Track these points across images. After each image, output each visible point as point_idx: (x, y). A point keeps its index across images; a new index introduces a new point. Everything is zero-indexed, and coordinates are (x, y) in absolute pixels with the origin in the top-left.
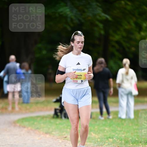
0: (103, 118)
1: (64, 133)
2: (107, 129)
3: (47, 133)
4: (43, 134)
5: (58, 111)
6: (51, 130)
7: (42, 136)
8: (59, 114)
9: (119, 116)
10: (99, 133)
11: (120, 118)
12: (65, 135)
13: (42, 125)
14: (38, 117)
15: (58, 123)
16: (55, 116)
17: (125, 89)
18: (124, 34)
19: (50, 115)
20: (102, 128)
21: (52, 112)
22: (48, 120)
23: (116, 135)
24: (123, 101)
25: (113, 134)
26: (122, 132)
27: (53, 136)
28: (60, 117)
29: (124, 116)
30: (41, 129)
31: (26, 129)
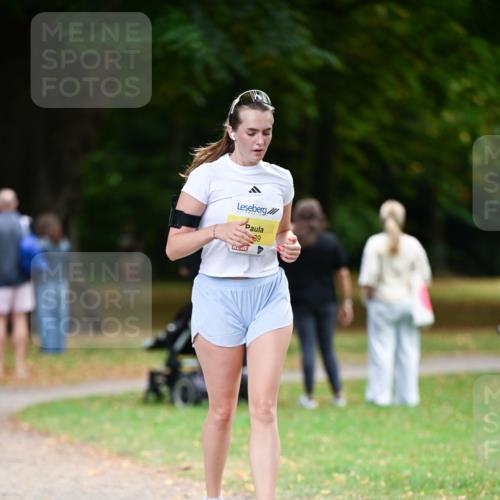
0: (313, 404)
1: (180, 456)
2: (326, 439)
3: (122, 455)
4: (109, 457)
5: (160, 380)
6: (136, 444)
7: (107, 464)
8: (164, 389)
9: (369, 395)
10: (300, 455)
11: (372, 404)
12: (183, 460)
13: (108, 426)
14: (92, 399)
15: (160, 419)
16: (152, 397)
17: (389, 305)
18: (387, 118)
19: (132, 394)
20: (310, 437)
21: (142, 384)
22: (126, 409)
23: (359, 461)
24: (383, 346)
25: (349, 457)
26: (379, 451)
27: (145, 466)
28: (167, 397)
29: (384, 398)
31: (51, 441)
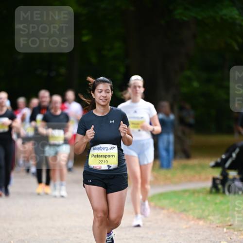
3: (199, 218)
4: (193, 219)
5: (218, 182)
6: (206, 213)
7: (192, 223)
8: (220, 186)
12: (229, 221)
13: (192, 204)
14: (185, 191)
15: (218, 201)
16: (214, 190)
19: (204, 189)
21: (209, 184)
22: (201, 196)
27: (210, 224)
28: (221, 191)
30: (190, 212)
31: (165, 212)
